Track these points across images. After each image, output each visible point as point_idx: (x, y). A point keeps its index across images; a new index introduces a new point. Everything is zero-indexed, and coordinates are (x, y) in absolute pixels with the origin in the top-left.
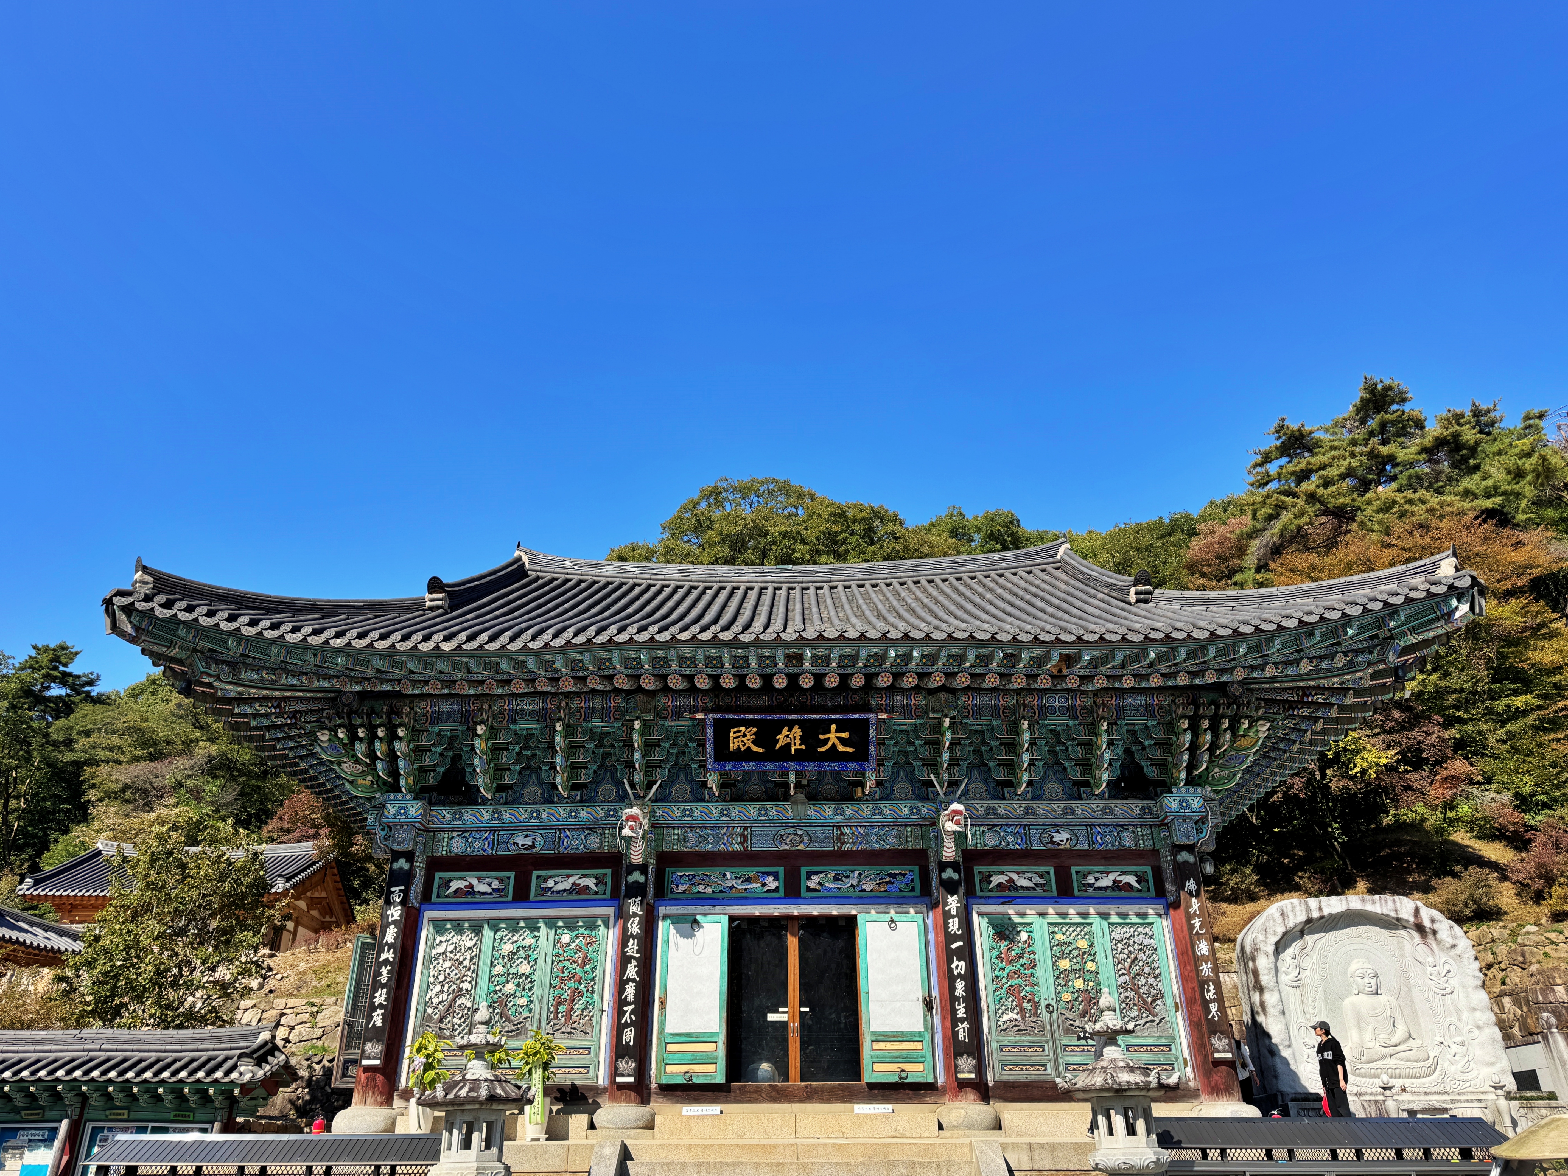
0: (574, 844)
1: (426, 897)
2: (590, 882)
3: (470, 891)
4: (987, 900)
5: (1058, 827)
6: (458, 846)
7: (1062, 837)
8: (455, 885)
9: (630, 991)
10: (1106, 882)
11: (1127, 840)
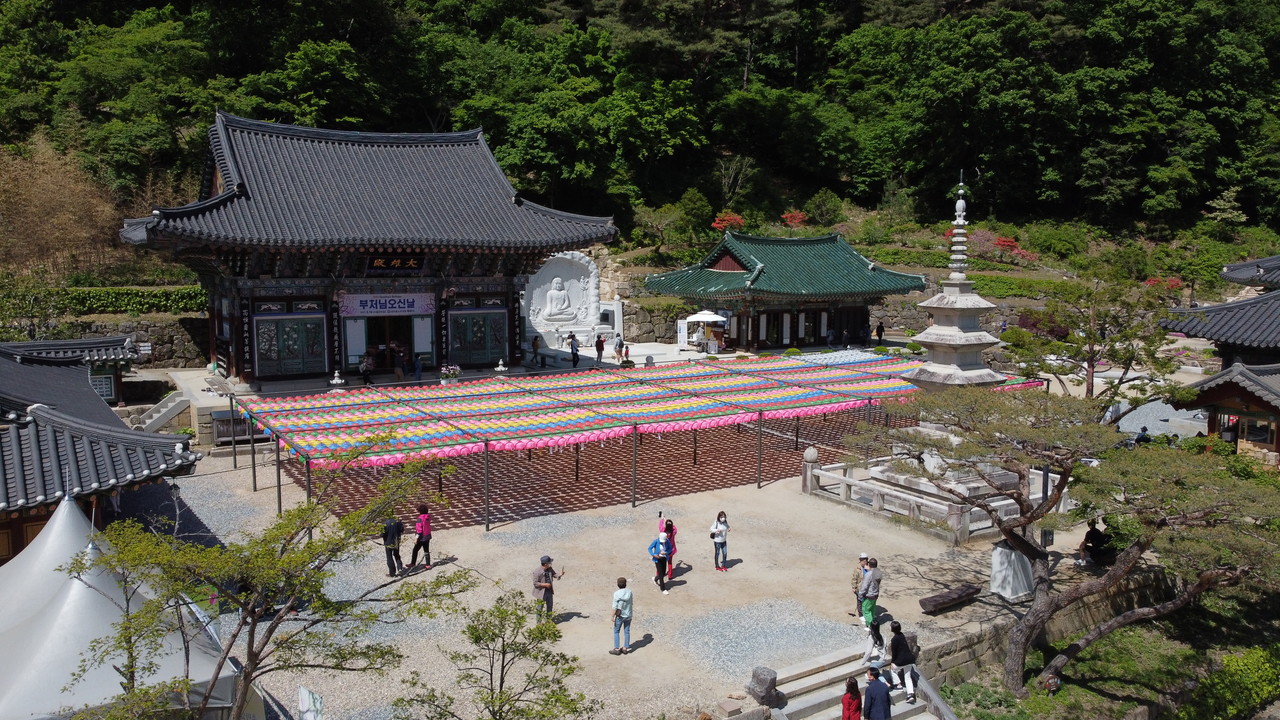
0: (307, 292)
1: (254, 312)
2: (315, 306)
3: (269, 309)
4: (453, 309)
5: (478, 285)
6: (263, 293)
7: (479, 288)
8: (263, 307)
9: (336, 344)
10: (491, 303)
11: (499, 289)
